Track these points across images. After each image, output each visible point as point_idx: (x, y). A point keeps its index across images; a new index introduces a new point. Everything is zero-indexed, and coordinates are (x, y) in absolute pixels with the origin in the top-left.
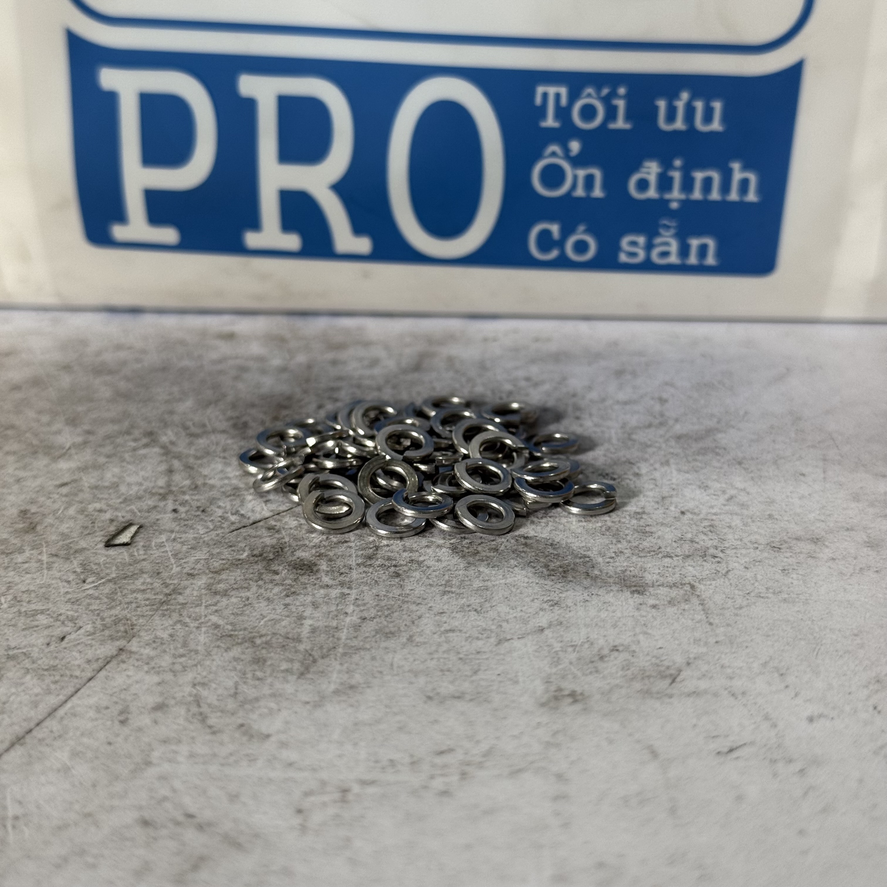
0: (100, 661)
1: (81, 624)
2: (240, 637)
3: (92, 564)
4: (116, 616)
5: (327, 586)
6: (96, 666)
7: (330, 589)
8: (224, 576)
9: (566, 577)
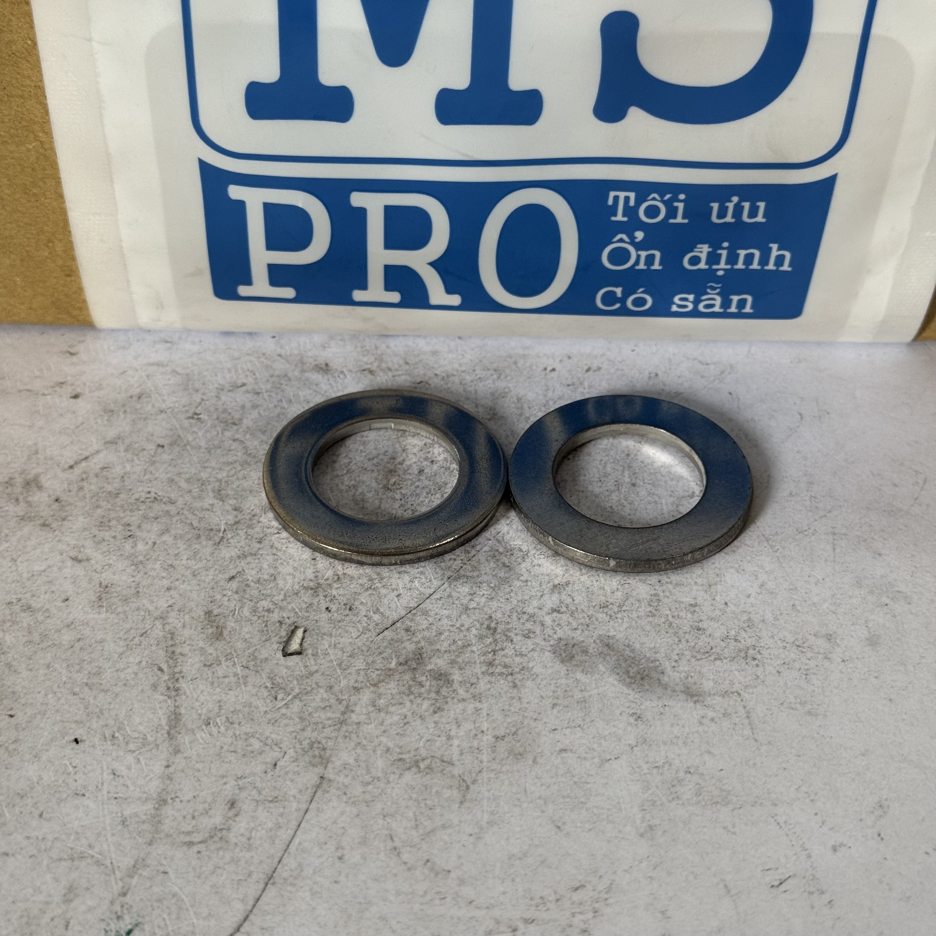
0: (309, 790)
1: (285, 748)
2: (408, 761)
3: (277, 678)
4: (310, 738)
5: (464, 700)
6: (306, 797)
7: (466, 703)
8: (382, 690)
9: (643, 685)
